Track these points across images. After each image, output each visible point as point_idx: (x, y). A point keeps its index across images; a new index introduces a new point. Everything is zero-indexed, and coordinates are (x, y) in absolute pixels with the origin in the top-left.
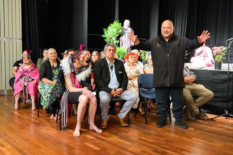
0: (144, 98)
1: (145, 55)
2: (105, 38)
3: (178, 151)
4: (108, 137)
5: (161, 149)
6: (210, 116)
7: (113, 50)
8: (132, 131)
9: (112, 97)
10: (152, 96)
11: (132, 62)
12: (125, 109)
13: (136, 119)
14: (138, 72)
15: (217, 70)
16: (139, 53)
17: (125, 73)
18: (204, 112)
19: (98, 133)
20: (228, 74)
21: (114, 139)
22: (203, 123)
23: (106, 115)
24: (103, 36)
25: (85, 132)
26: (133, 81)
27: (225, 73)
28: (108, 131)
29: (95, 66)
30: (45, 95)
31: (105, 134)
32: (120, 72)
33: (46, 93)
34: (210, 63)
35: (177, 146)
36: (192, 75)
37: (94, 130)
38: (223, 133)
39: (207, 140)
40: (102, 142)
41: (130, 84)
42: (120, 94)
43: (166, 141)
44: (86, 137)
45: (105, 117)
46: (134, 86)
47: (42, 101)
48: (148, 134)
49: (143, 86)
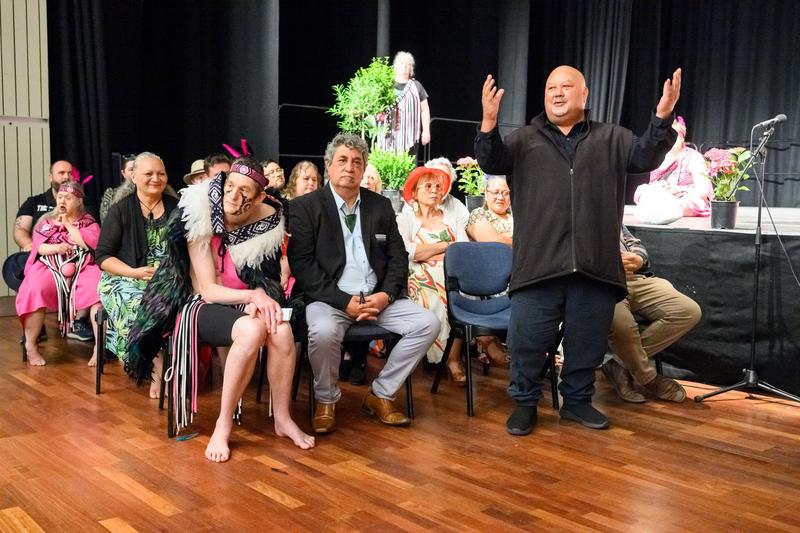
0: (462, 326)
1: (474, 178)
2: (341, 118)
3: (573, 511)
4: (334, 462)
5: (514, 506)
6: (693, 389)
7: (353, 161)
8: (419, 443)
9: (353, 323)
10: (492, 319)
11: (431, 202)
12: (397, 366)
13: (439, 398)
14: (447, 236)
15: (719, 230)
16: (453, 171)
17: (395, 240)
18: (675, 374)
19: (299, 447)
20: (757, 243)
21: (354, 468)
22: (665, 414)
23: (329, 384)
24: (334, 111)
25: (256, 445)
26: (429, 269)
27: (747, 239)
28: (334, 442)
29: (294, 216)
30: (121, 316)
31: (325, 452)
32: (380, 237)
33: (123, 309)
34: (702, 206)
35: (570, 495)
36: (632, 248)
37: (288, 437)
38: (734, 447)
39: (675, 474)
40: (311, 481)
41: (419, 279)
42: (377, 315)
43: (536, 475)
44: (257, 463)
45: (329, 391)
46: (431, 285)
47: (110, 335)
48: (472, 452)
49: (461, 284)
